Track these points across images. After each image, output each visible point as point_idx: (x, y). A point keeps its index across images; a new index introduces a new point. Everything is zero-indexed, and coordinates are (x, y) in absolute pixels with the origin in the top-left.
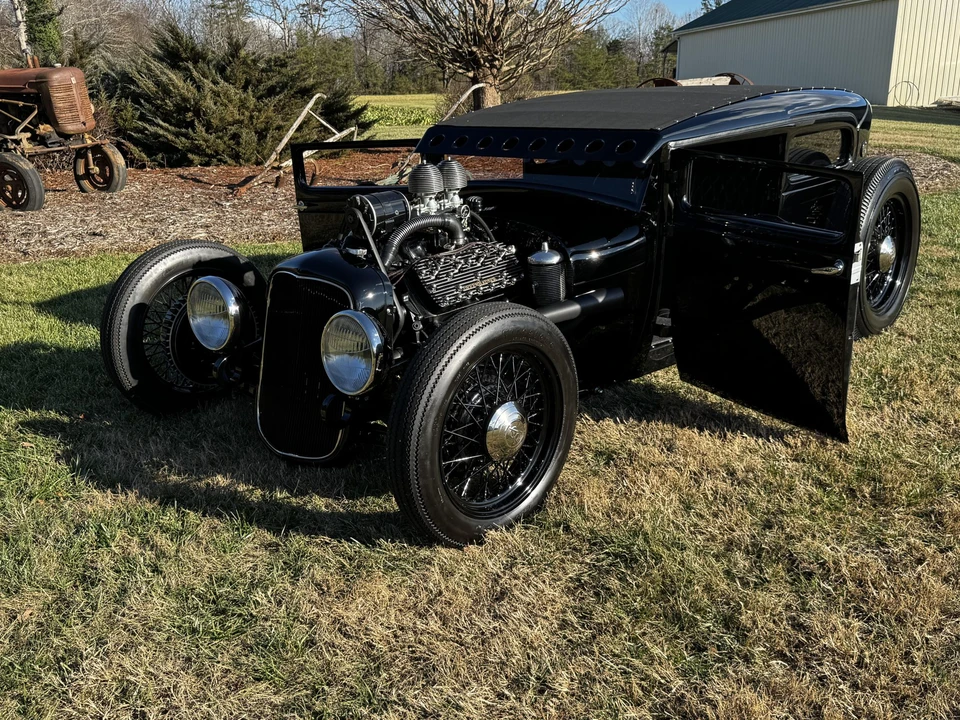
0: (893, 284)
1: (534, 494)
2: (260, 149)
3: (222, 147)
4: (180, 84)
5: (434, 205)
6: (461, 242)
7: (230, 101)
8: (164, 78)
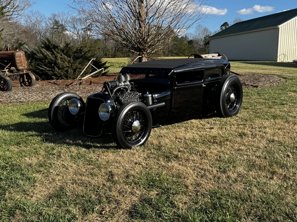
0: (236, 106)
1: (143, 141)
2: (74, 75)
3: (62, 74)
4: (50, 55)
5: (123, 84)
6: (129, 91)
7: (66, 61)
8: (46, 54)
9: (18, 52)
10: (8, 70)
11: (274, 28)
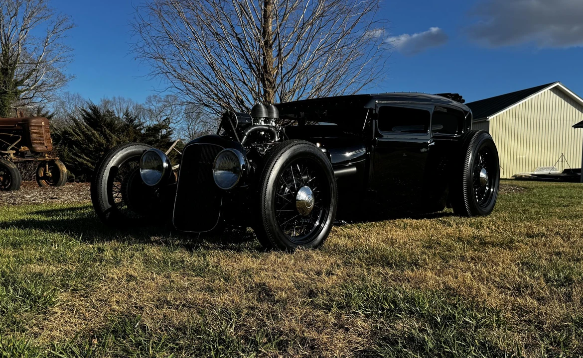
6: (277, 140)
8: (90, 133)
9: (36, 117)
10: (14, 152)
11: (481, 122)
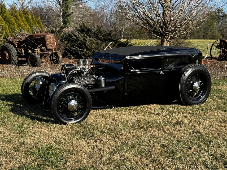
6: (85, 74)
8: (78, 36)
9: (48, 34)
10: (40, 49)
